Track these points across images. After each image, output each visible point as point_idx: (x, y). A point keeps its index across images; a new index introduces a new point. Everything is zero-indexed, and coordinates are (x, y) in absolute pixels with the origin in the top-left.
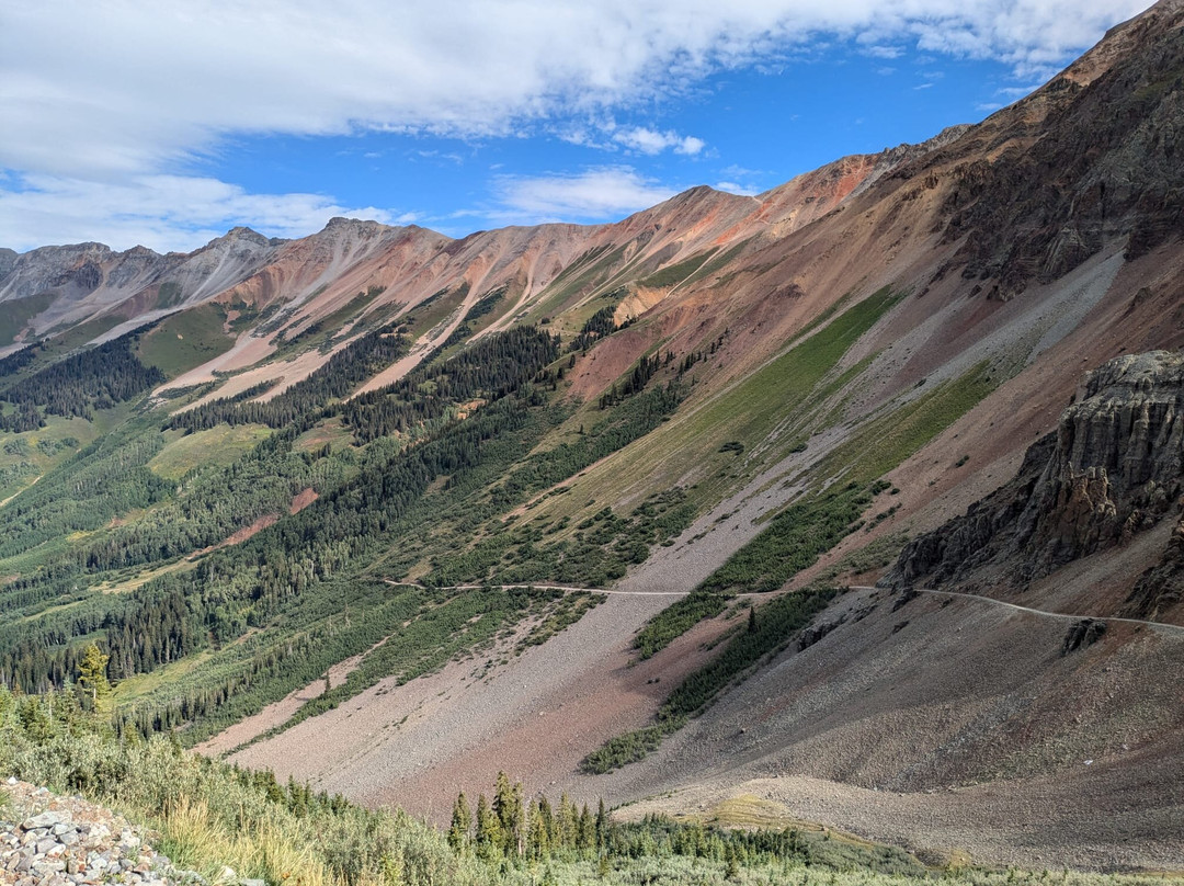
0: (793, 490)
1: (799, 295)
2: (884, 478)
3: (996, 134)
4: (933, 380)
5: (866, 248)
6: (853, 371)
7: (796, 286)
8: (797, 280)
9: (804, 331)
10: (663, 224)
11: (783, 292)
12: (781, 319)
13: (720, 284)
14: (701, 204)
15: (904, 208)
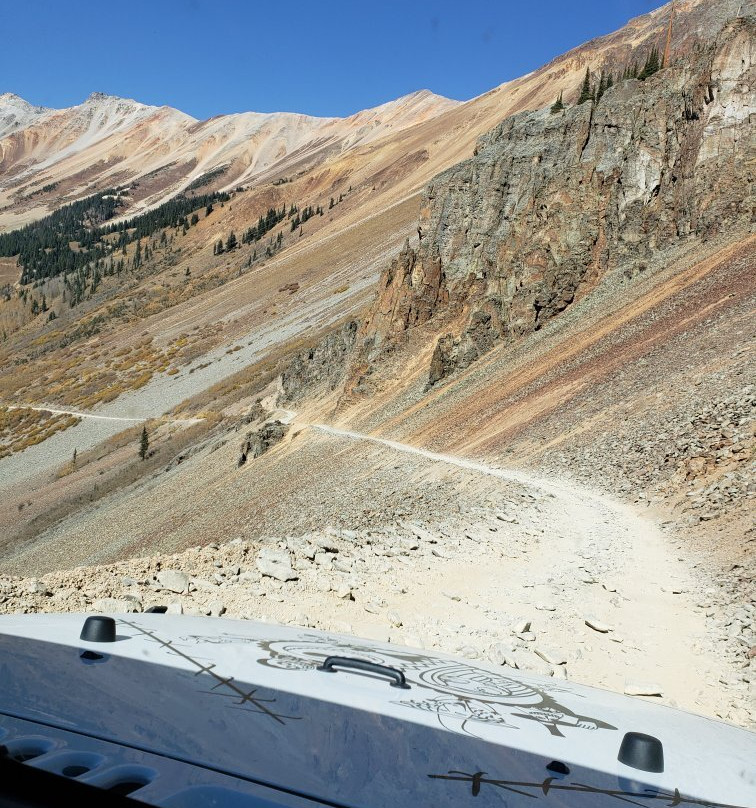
0: (306, 324)
1: (425, 159)
3: (650, 23)
7: (425, 152)
8: (428, 146)
9: (414, 191)
10: (383, 121)
11: (412, 156)
12: (401, 180)
13: (370, 152)
14: (419, 105)
15: (546, 87)
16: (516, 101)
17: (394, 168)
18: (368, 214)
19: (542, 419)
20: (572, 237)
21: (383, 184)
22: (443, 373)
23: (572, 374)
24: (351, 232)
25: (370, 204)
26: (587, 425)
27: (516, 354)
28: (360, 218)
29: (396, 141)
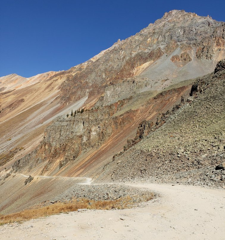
0: (2, 150)
1: (24, 101)
2: (23, 147)
3: (76, 69)
4: (44, 123)
5: (43, 92)
6: (30, 120)
7: (23, 99)
8: (24, 98)
9: (23, 110)
10: (2, 82)
11: (20, 100)
12: (18, 107)
13: (6, 97)
14: (14, 78)
15: (53, 83)
16: (46, 86)
17: (15, 103)
18: (10, 117)
19: (81, 173)
20: (77, 146)
21: (13, 108)
22: (61, 166)
23: (82, 168)
24: (7, 122)
25: (10, 114)
26: (85, 174)
27: (73, 164)
28: (8, 118)
29: (13, 94)
